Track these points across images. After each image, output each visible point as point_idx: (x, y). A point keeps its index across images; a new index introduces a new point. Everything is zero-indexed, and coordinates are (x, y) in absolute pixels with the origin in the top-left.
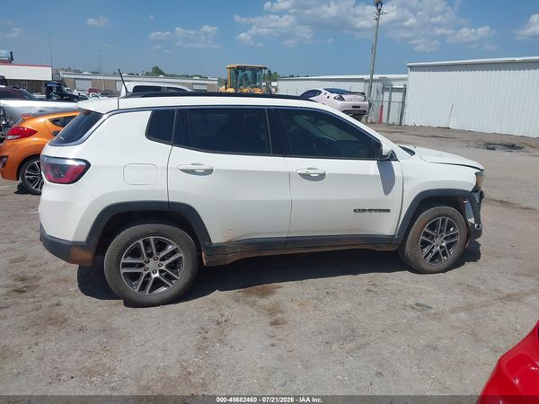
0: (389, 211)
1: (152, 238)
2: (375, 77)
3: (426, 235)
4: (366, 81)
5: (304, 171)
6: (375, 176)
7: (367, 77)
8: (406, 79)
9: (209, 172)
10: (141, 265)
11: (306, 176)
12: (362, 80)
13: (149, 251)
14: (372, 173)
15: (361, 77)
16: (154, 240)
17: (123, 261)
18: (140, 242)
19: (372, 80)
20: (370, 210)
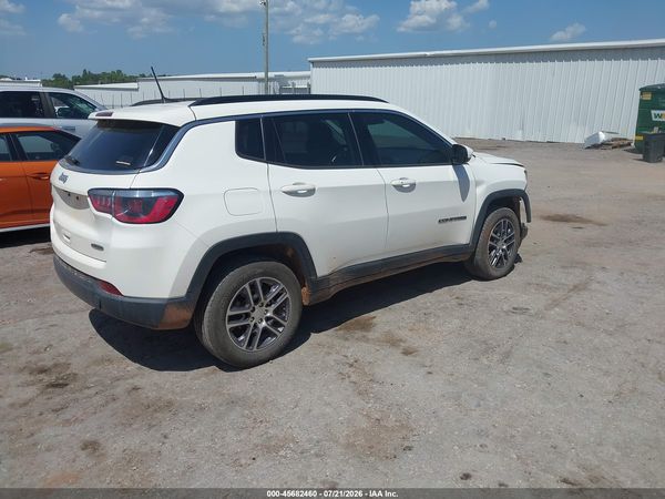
0: (465, 218)
1: (258, 280)
2: (271, 74)
3: (492, 239)
4: (260, 80)
5: (398, 182)
6: (455, 182)
7: (261, 75)
8: (309, 77)
9: (311, 192)
10: (247, 315)
11: (399, 188)
12: (254, 79)
13: (255, 296)
14: (452, 179)
15: (253, 75)
16: (261, 281)
17: (229, 313)
18: (247, 286)
19: (267, 79)
20: (451, 219)
